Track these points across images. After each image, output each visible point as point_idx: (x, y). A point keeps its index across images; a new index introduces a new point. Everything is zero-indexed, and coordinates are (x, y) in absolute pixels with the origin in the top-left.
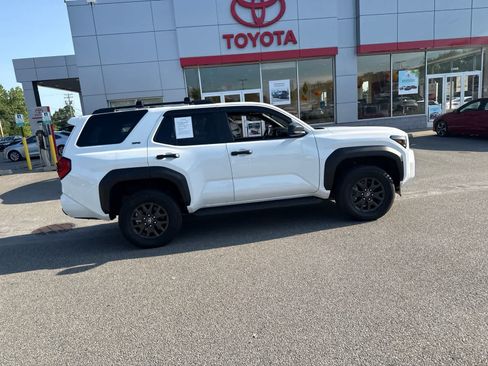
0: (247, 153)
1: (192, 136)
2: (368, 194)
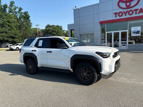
0: (51, 52)
1: (41, 46)
2: (85, 74)
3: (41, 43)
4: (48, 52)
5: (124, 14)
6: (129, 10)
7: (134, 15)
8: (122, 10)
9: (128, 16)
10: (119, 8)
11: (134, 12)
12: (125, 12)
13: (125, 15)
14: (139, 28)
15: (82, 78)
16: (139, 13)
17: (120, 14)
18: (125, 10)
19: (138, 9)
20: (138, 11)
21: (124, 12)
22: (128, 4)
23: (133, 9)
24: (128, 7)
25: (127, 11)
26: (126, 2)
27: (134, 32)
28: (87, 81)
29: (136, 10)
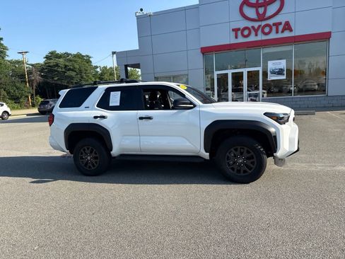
0: (149, 118)
1: (118, 104)
2: (240, 161)
3: (115, 99)
4: (141, 118)
5: (253, 33)
6: (263, 23)
7: (273, 36)
8: (250, 24)
9: (261, 37)
10: (241, 18)
11: (274, 28)
12: (256, 27)
13: (256, 35)
14: (282, 64)
15: (233, 169)
16: (282, 32)
17: (246, 32)
18: (256, 25)
19: (280, 23)
20: (281, 28)
21: (253, 27)
22: (261, 10)
23: (271, 22)
24: (261, 17)
25: (259, 26)
26: (256, 6)
27: (273, 72)
28: (246, 174)
29: (277, 25)
